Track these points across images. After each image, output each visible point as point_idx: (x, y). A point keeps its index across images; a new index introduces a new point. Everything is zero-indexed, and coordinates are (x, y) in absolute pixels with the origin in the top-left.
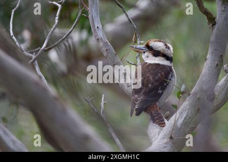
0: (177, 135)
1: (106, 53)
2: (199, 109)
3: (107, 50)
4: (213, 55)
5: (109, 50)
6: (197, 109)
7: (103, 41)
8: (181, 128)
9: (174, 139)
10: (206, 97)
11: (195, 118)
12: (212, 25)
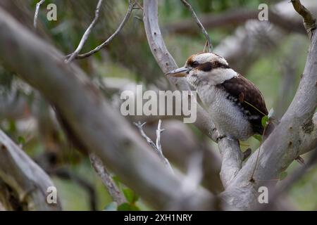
0: (259, 177)
1: (166, 69)
2: (291, 143)
3: (167, 64)
4: (312, 71)
5: (170, 64)
6: (289, 142)
7: (162, 52)
8: (266, 167)
9: (256, 182)
10: (301, 127)
11: (286, 155)
12: (312, 30)
